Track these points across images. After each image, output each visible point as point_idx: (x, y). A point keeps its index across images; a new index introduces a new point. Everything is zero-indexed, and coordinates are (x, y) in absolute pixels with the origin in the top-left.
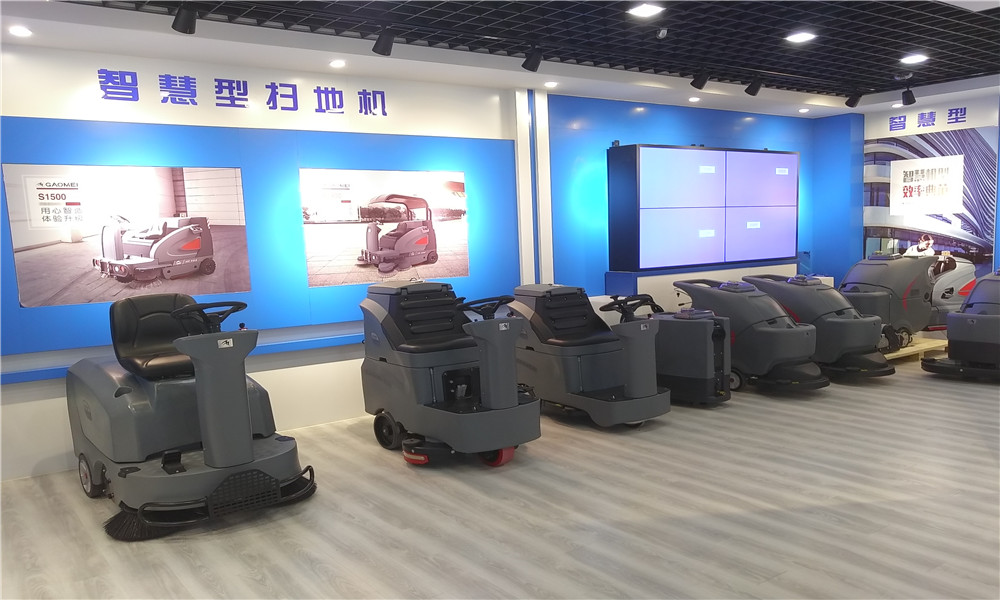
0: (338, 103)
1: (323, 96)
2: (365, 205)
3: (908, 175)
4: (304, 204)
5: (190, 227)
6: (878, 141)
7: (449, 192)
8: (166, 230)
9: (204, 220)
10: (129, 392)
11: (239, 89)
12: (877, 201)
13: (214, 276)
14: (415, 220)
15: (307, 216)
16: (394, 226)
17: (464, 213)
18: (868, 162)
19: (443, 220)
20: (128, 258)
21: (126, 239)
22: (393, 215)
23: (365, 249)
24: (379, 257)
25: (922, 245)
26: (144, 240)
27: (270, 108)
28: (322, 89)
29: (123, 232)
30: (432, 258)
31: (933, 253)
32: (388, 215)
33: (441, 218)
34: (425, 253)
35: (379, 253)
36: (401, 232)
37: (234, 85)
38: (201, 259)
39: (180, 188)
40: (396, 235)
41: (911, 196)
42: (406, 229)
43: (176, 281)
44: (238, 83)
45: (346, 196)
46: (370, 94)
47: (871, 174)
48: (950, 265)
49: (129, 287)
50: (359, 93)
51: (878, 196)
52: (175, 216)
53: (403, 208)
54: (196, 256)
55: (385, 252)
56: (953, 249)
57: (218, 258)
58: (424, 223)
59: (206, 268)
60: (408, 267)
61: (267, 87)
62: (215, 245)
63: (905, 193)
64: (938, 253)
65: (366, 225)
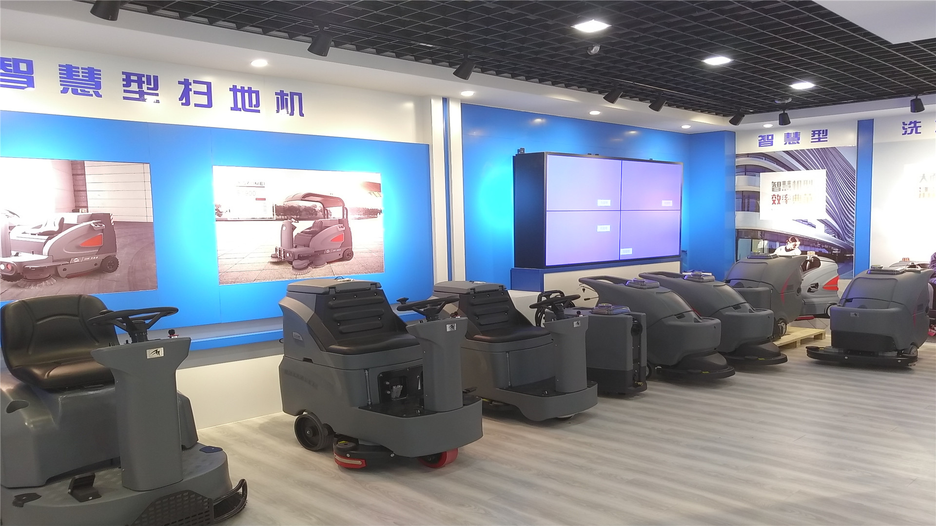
0: (254, 102)
1: (239, 94)
2: (280, 203)
3: (776, 186)
4: (217, 201)
5: (91, 223)
6: (748, 155)
7: (365, 192)
8: (63, 226)
9: (108, 216)
10: (24, 406)
11: (149, 83)
12: (748, 207)
13: (116, 274)
14: (331, 218)
15: (219, 213)
16: (310, 224)
17: (380, 212)
18: (739, 173)
19: (359, 219)
20: (17, 255)
21: (14, 235)
22: (309, 213)
23: (279, 246)
24: (294, 254)
25: (790, 245)
26: (37, 236)
27: (183, 104)
28: (239, 87)
29: (11, 228)
30: (347, 255)
31: (800, 253)
32: (304, 213)
33: (358, 216)
34: (341, 251)
35: (294, 250)
36: (317, 230)
37: (144, 79)
38: (103, 256)
39: (81, 183)
40: (312, 233)
41: (779, 203)
42: (322, 227)
43: (72, 279)
44: (149, 77)
45: (260, 193)
46: (287, 95)
47: (742, 183)
48: (815, 264)
49: (17, 286)
50: (276, 94)
51: (748, 202)
52: (74, 211)
53: (319, 206)
54: (97, 254)
55: (300, 250)
56: (817, 250)
57: (122, 255)
58: (340, 221)
59: (108, 265)
60: (323, 264)
61: (180, 83)
62: (119, 242)
63: (774, 201)
64: (804, 252)
65: (281, 223)
